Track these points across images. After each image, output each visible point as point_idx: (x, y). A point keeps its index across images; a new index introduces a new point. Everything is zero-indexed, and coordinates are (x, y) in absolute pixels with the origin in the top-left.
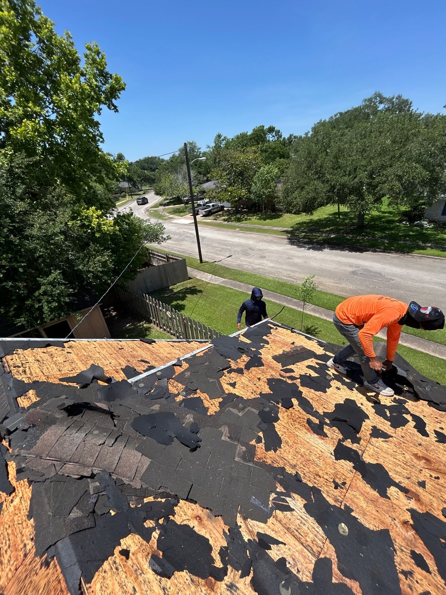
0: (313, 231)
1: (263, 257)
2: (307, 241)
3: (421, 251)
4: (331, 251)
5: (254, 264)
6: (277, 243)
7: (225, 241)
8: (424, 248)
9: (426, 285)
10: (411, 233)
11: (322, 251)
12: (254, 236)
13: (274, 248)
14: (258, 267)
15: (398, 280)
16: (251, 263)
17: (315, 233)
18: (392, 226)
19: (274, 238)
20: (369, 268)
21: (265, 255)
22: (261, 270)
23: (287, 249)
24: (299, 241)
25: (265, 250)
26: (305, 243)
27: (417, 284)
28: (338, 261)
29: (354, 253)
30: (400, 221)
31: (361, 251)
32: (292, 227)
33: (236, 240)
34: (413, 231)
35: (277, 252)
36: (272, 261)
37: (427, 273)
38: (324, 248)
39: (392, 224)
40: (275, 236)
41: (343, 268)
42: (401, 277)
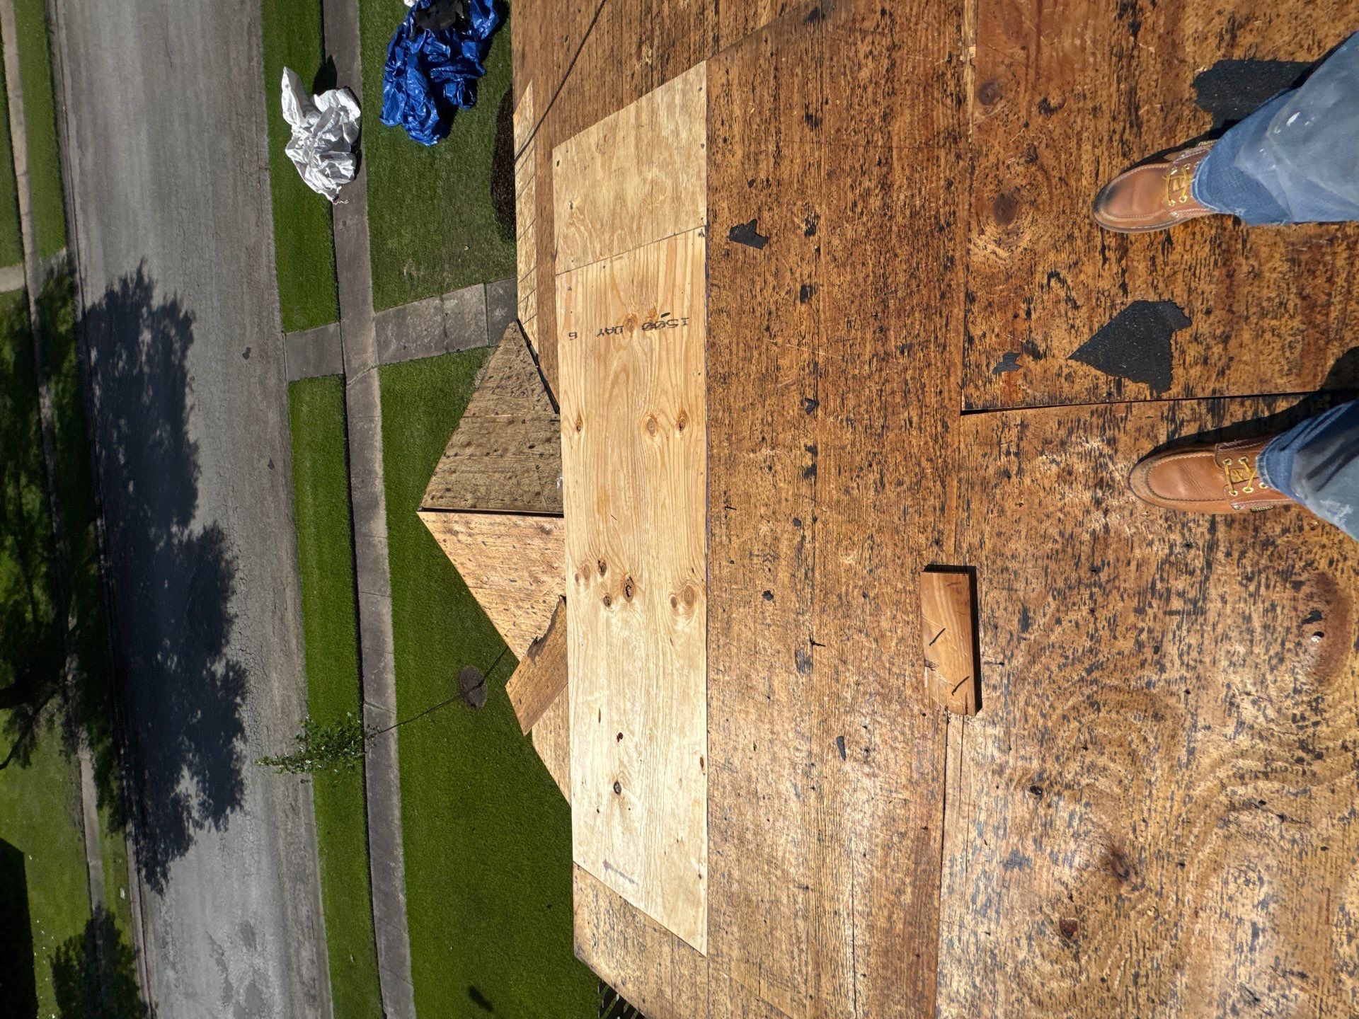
5: (287, 947)
14: (294, 929)
22: (304, 910)
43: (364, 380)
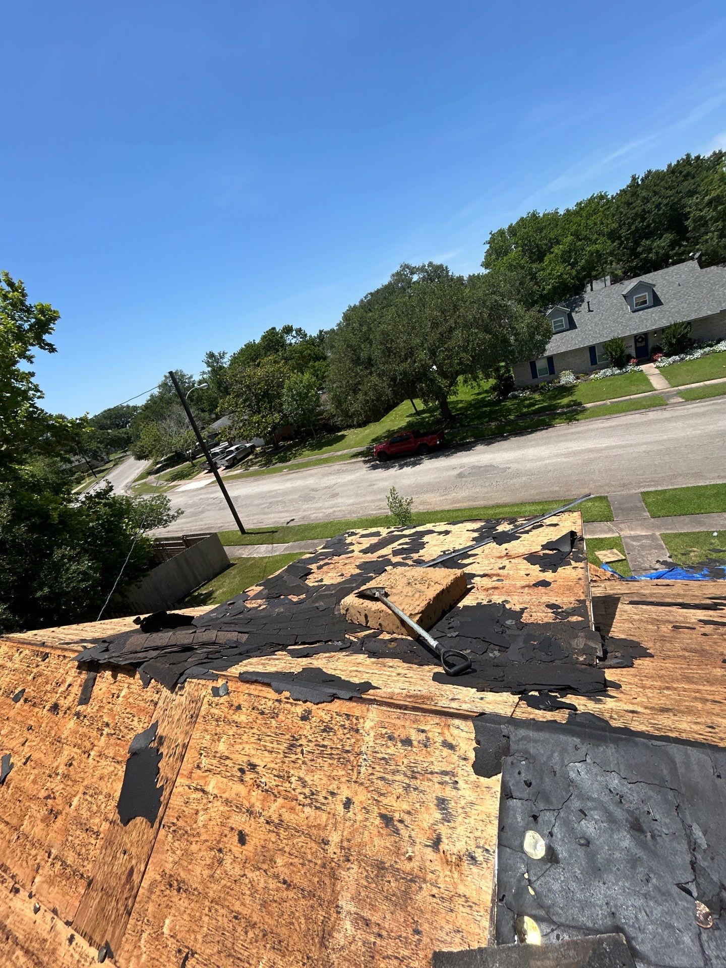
1: (335, 495)
4: (431, 461)
5: (326, 509)
6: (348, 471)
7: (271, 491)
12: (312, 472)
13: (348, 477)
14: (331, 510)
15: (514, 466)
16: (320, 508)
19: (342, 466)
20: (477, 464)
21: (337, 491)
22: (338, 513)
23: (365, 474)
25: (335, 485)
28: (436, 468)
33: (288, 485)
35: (353, 482)
36: (349, 496)
41: (445, 474)
43: (611, 530)
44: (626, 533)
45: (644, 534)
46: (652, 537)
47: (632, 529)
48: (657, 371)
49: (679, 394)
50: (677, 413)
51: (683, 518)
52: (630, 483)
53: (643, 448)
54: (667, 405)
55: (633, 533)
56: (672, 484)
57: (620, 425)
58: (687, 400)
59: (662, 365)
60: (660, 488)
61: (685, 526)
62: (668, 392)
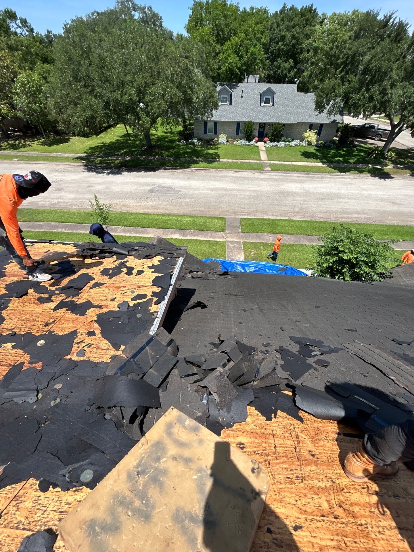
0: (108, 155)
2: (104, 166)
3: (196, 165)
4: (129, 173)
6: (72, 172)
8: (197, 163)
9: (202, 191)
10: (188, 150)
11: (121, 174)
13: (70, 177)
15: (184, 191)
17: (111, 157)
18: (174, 145)
19: (68, 166)
20: (163, 185)
22: (61, 204)
23: (85, 177)
24: (96, 167)
26: (104, 168)
27: (196, 192)
28: (137, 183)
29: (149, 173)
30: (179, 140)
31: (154, 170)
32: (85, 152)
34: (189, 149)
35: (75, 181)
36: (72, 192)
37: (201, 182)
38: (123, 171)
39: (174, 143)
40: (67, 163)
41: (142, 188)
42: (185, 188)
43: (223, 237)
44: (229, 239)
45: (236, 241)
46: (239, 243)
47: (231, 238)
48: (264, 149)
49: (270, 165)
50: (266, 176)
51: (254, 234)
52: (237, 212)
53: (247, 193)
54: (263, 170)
55: (232, 240)
56: (254, 215)
57: (241, 177)
58: (272, 170)
59: (267, 146)
60: (249, 217)
61: (253, 239)
62: (266, 163)
